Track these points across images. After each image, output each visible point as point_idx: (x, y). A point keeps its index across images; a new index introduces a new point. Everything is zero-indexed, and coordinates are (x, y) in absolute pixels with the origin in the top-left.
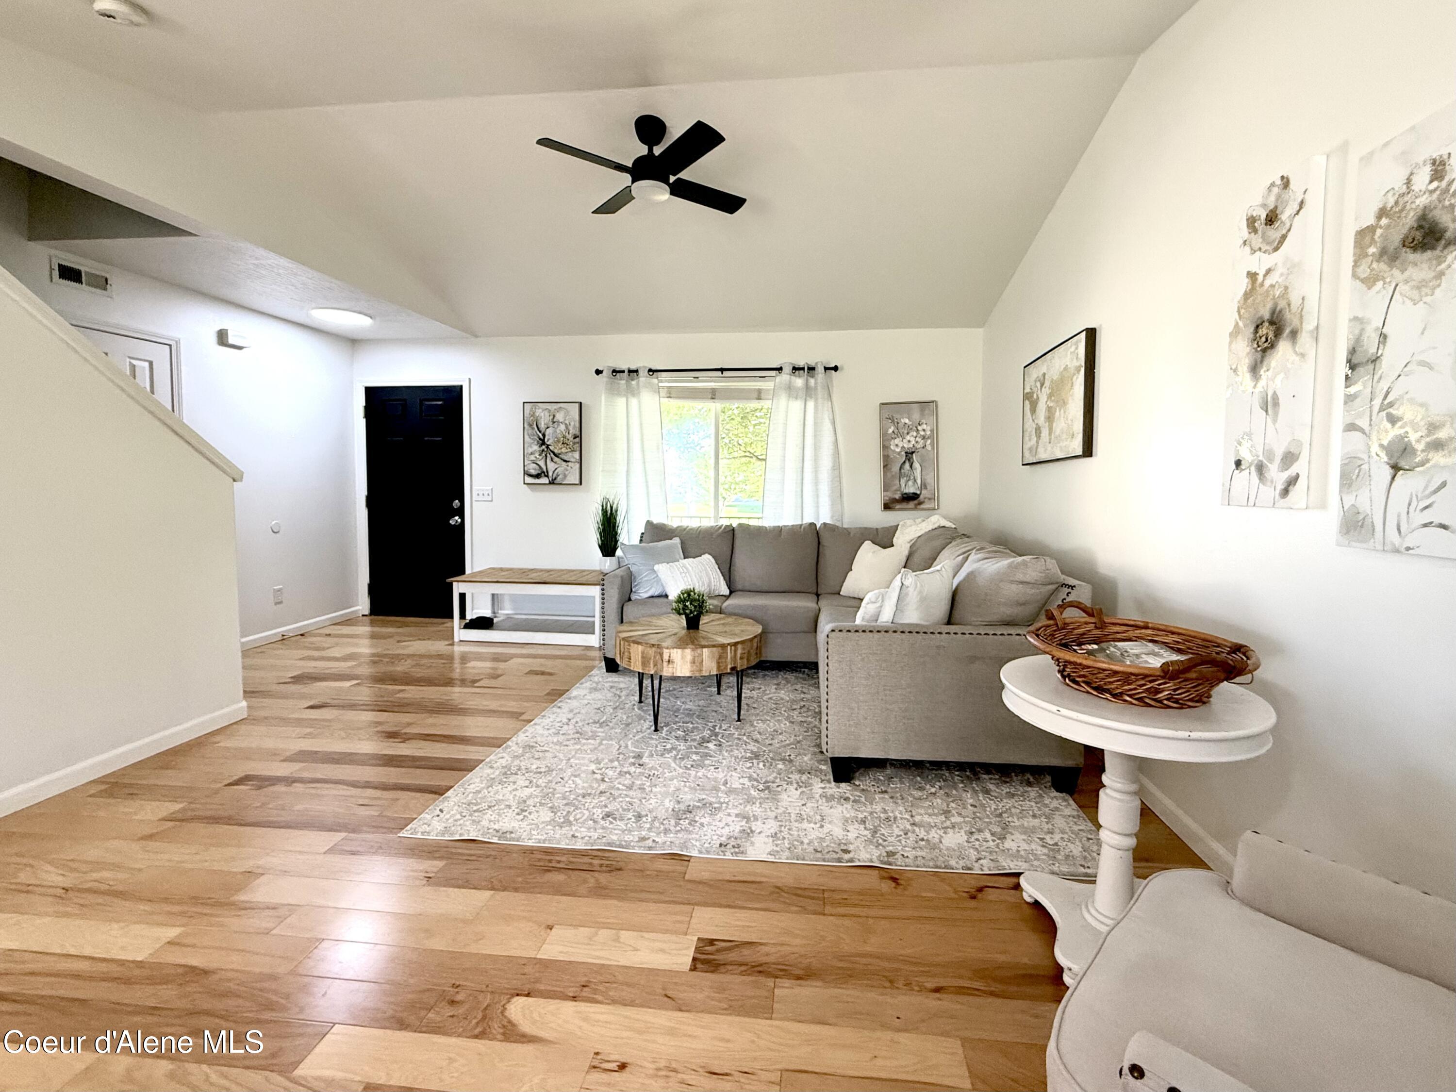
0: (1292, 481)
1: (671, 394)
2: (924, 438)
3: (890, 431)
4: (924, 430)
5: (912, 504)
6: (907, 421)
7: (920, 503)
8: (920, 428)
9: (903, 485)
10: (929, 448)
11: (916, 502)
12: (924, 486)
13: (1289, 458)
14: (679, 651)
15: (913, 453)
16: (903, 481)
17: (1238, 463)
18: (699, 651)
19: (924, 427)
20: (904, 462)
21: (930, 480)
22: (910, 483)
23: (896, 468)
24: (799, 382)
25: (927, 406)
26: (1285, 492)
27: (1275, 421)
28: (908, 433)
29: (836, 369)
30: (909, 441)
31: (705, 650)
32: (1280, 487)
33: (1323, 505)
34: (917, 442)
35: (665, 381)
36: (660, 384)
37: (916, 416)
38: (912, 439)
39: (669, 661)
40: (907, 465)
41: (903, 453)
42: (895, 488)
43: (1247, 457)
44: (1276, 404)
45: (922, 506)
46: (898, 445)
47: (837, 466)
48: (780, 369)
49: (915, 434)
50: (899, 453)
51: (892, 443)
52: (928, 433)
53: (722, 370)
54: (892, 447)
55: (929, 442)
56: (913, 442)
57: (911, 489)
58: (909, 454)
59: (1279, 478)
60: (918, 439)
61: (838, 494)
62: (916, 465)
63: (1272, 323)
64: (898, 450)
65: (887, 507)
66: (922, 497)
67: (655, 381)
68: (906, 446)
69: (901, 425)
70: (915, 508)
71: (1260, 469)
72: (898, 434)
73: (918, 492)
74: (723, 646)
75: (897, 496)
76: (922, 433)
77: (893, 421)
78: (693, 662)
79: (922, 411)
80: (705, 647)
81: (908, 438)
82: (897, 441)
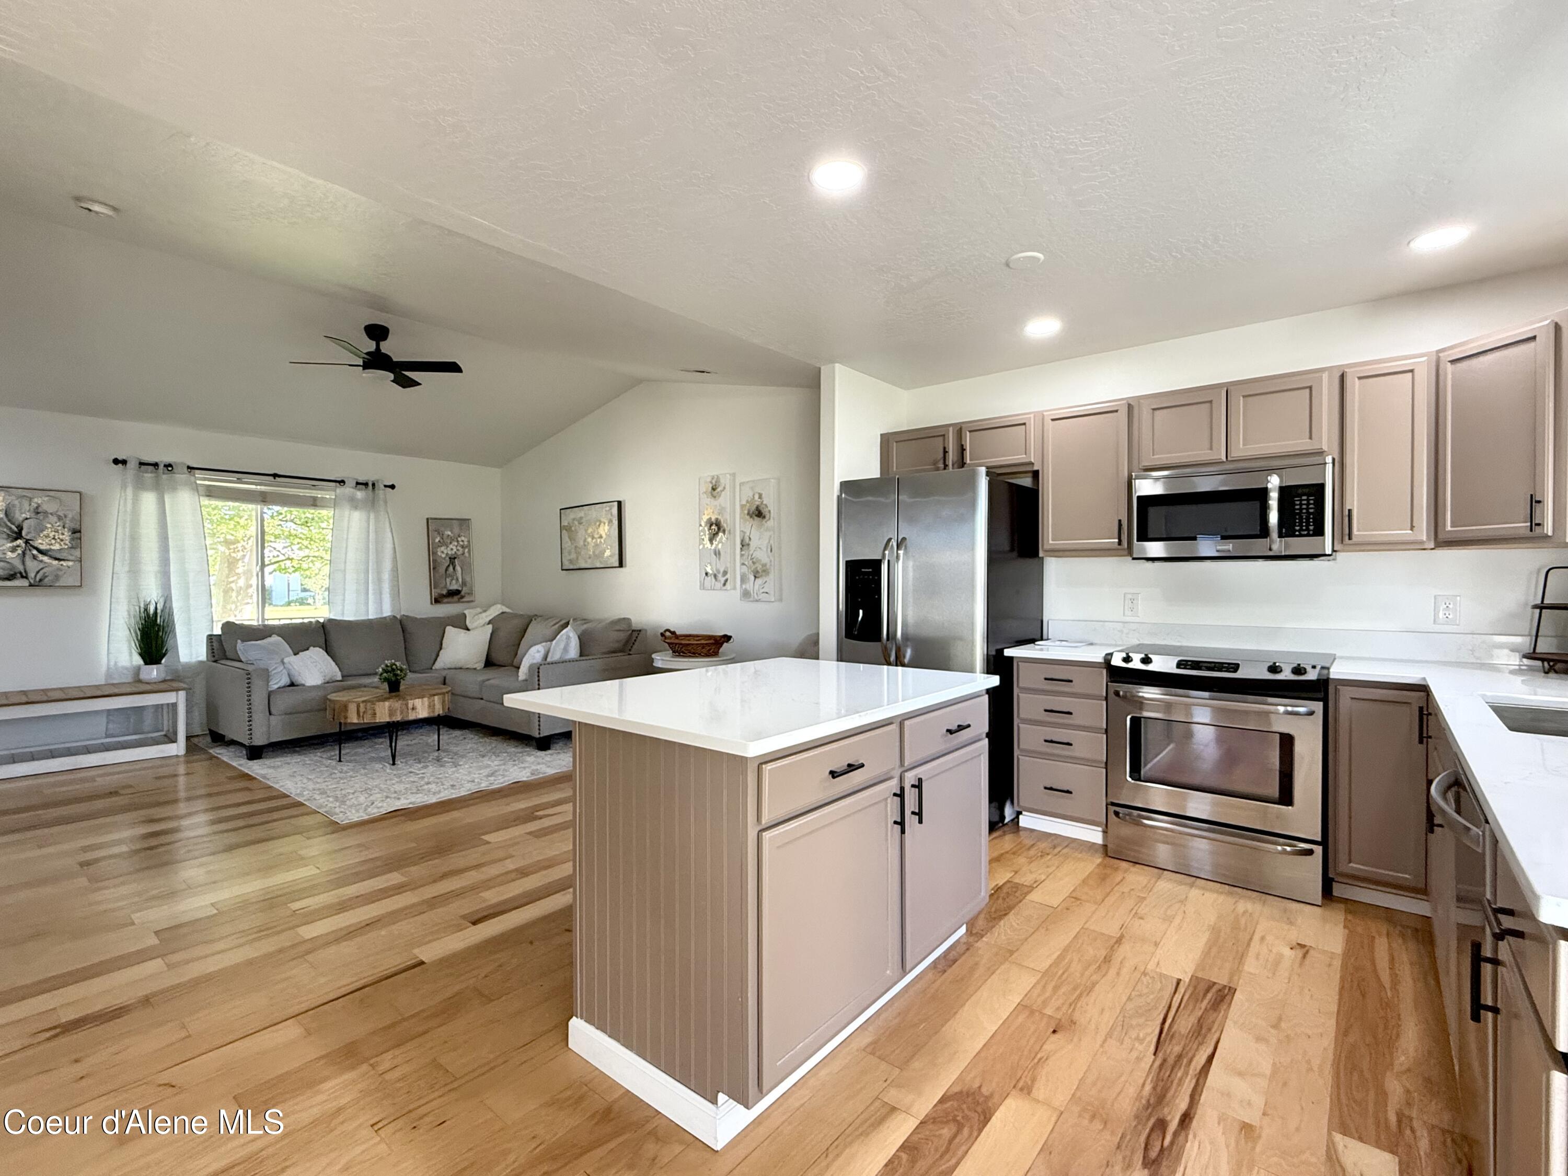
0: (726, 580)
1: (211, 493)
2: (463, 547)
3: (437, 540)
4: (463, 541)
5: (456, 598)
6: (449, 533)
7: (462, 597)
8: (459, 539)
9: (448, 583)
10: (467, 554)
11: (459, 596)
12: (464, 584)
13: (725, 573)
14: (420, 700)
15: (455, 558)
16: (448, 580)
17: (707, 574)
18: (432, 698)
19: (463, 538)
20: (449, 566)
21: (468, 579)
22: (454, 582)
23: (442, 570)
24: (360, 494)
25: (464, 523)
26: (724, 585)
27: (719, 559)
28: (451, 543)
29: (393, 487)
30: (452, 549)
31: (436, 698)
32: (723, 582)
33: (735, 588)
34: (458, 550)
35: (203, 481)
36: (198, 482)
37: (456, 530)
38: (454, 548)
39: (413, 709)
40: (451, 568)
41: (447, 558)
42: (443, 585)
43: (709, 570)
44: (719, 554)
45: (464, 600)
46: (443, 552)
47: (395, 569)
48: (342, 482)
49: (456, 544)
50: (445, 558)
51: (439, 550)
52: (466, 543)
53: (275, 476)
54: (439, 554)
55: (466, 550)
56: (455, 550)
57: (454, 587)
58: (452, 559)
59: (723, 580)
60: (459, 548)
61: (396, 594)
62: (458, 568)
63: (716, 525)
64: (443, 556)
65: (437, 601)
66: (463, 593)
67: (192, 478)
68: (450, 553)
69: (445, 537)
70: (459, 601)
71: (715, 576)
72: (442, 543)
73: (460, 589)
74: (443, 694)
75: (444, 592)
76: (461, 543)
77: (439, 533)
78: (429, 706)
79: (461, 525)
80: (434, 695)
81: (451, 546)
82: (443, 548)
